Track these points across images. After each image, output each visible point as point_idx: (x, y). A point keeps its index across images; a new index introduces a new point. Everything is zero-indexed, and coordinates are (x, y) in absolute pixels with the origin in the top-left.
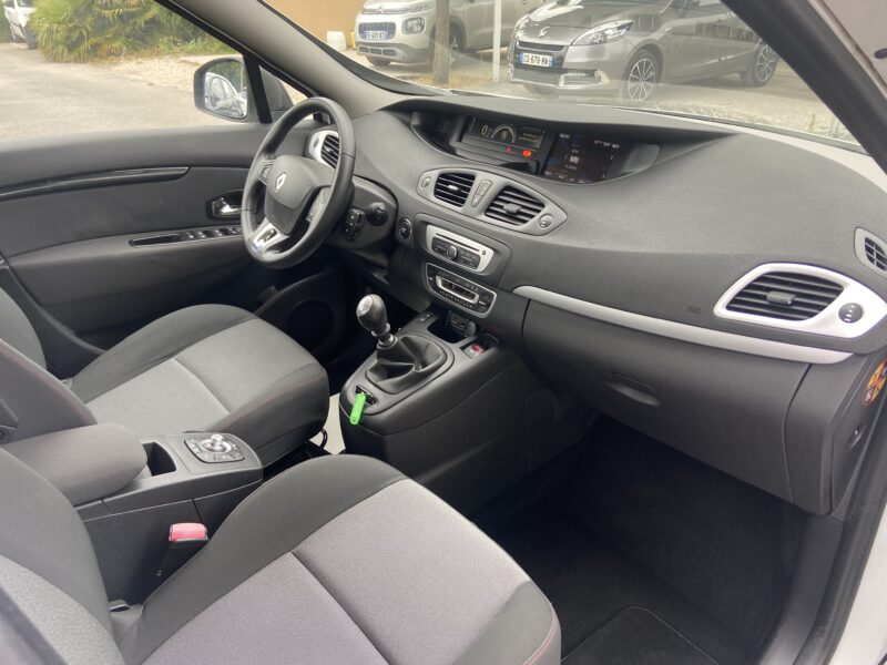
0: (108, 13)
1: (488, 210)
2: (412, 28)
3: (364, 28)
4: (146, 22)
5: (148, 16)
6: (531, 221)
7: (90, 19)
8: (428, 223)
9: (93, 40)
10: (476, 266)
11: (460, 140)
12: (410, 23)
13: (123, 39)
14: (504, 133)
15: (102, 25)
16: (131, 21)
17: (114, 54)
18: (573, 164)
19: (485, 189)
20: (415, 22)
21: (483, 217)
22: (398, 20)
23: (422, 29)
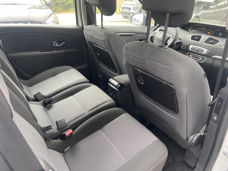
0: (59, 1)
1: (206, 42)
2: (135, 9)
3: (123, 8)
4: (68, 4)
5: (68, 3)
6: (216, 44)
7: (55, 3)
8: (190, 45)
9: (55, 8)
10: (203, 52)
11: (191, 30)
12: (135, 8)
13: (62, 8)
14: (203, 29)
15: (57, 4)
16: (64, 4)
17: (60, 12)
18: (220, 35)
19: (205, 38)
20: (136, 8)
21: (205, 43)
22: (132, 7)
23: (137, 10)
